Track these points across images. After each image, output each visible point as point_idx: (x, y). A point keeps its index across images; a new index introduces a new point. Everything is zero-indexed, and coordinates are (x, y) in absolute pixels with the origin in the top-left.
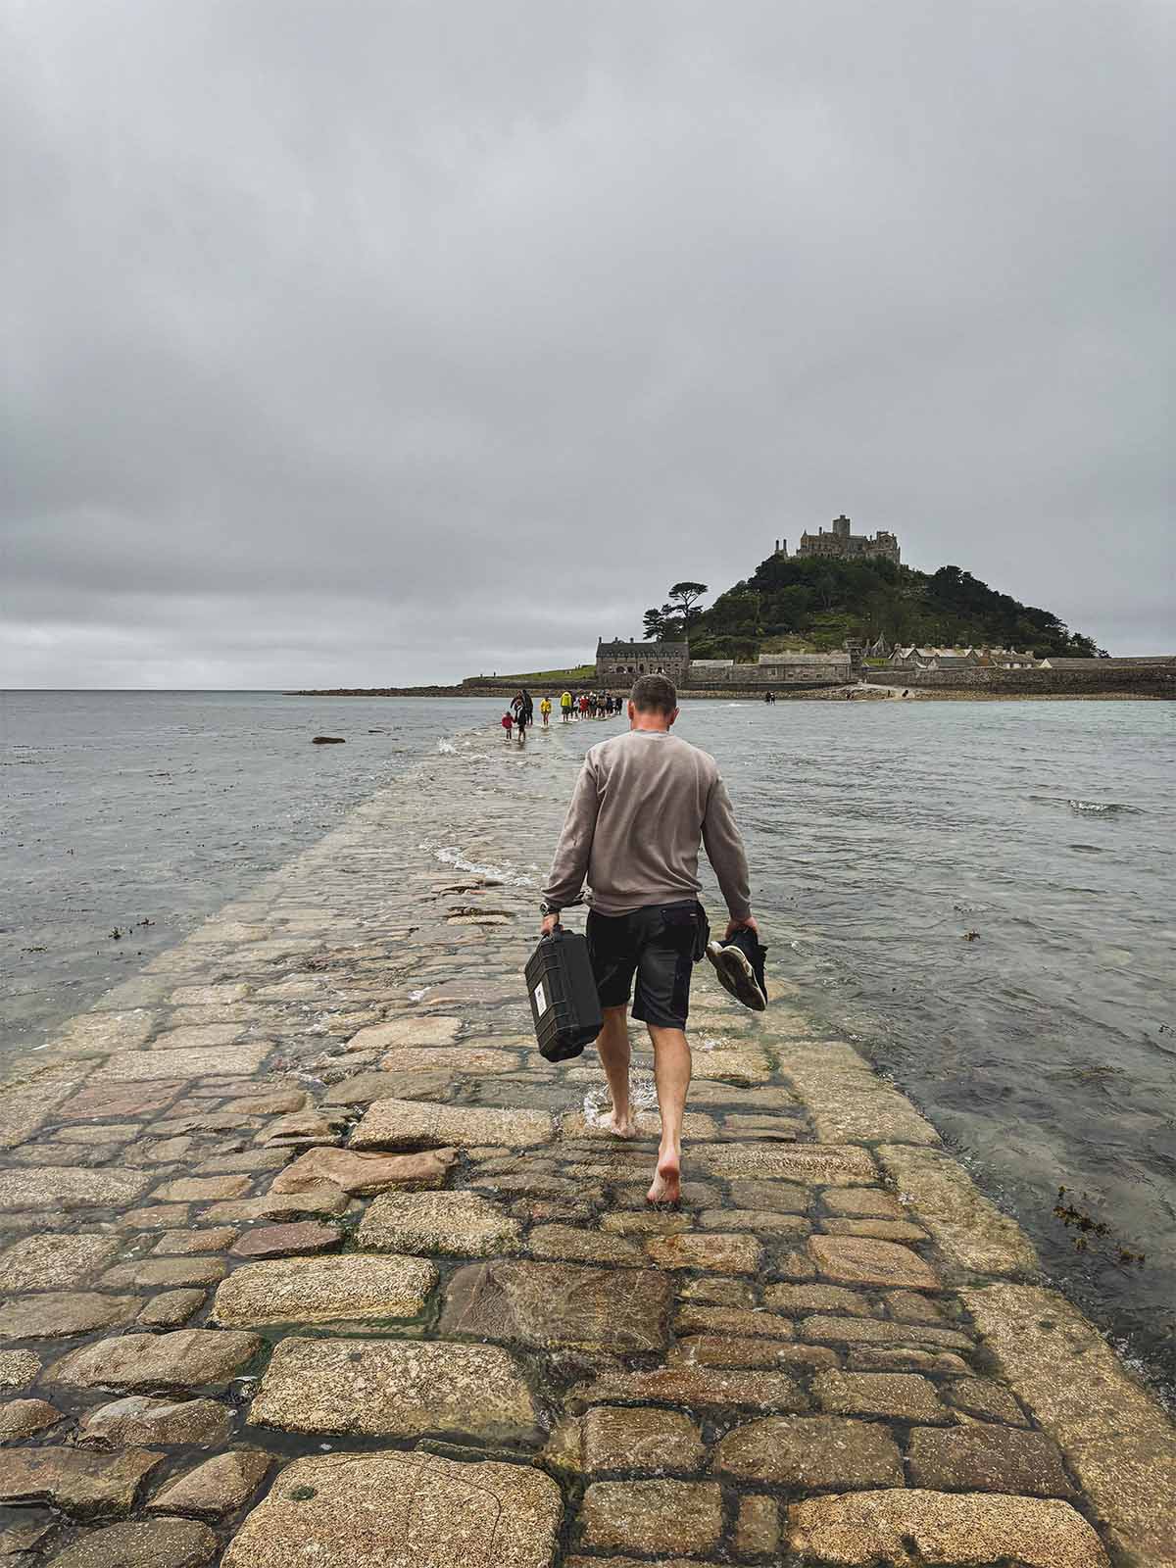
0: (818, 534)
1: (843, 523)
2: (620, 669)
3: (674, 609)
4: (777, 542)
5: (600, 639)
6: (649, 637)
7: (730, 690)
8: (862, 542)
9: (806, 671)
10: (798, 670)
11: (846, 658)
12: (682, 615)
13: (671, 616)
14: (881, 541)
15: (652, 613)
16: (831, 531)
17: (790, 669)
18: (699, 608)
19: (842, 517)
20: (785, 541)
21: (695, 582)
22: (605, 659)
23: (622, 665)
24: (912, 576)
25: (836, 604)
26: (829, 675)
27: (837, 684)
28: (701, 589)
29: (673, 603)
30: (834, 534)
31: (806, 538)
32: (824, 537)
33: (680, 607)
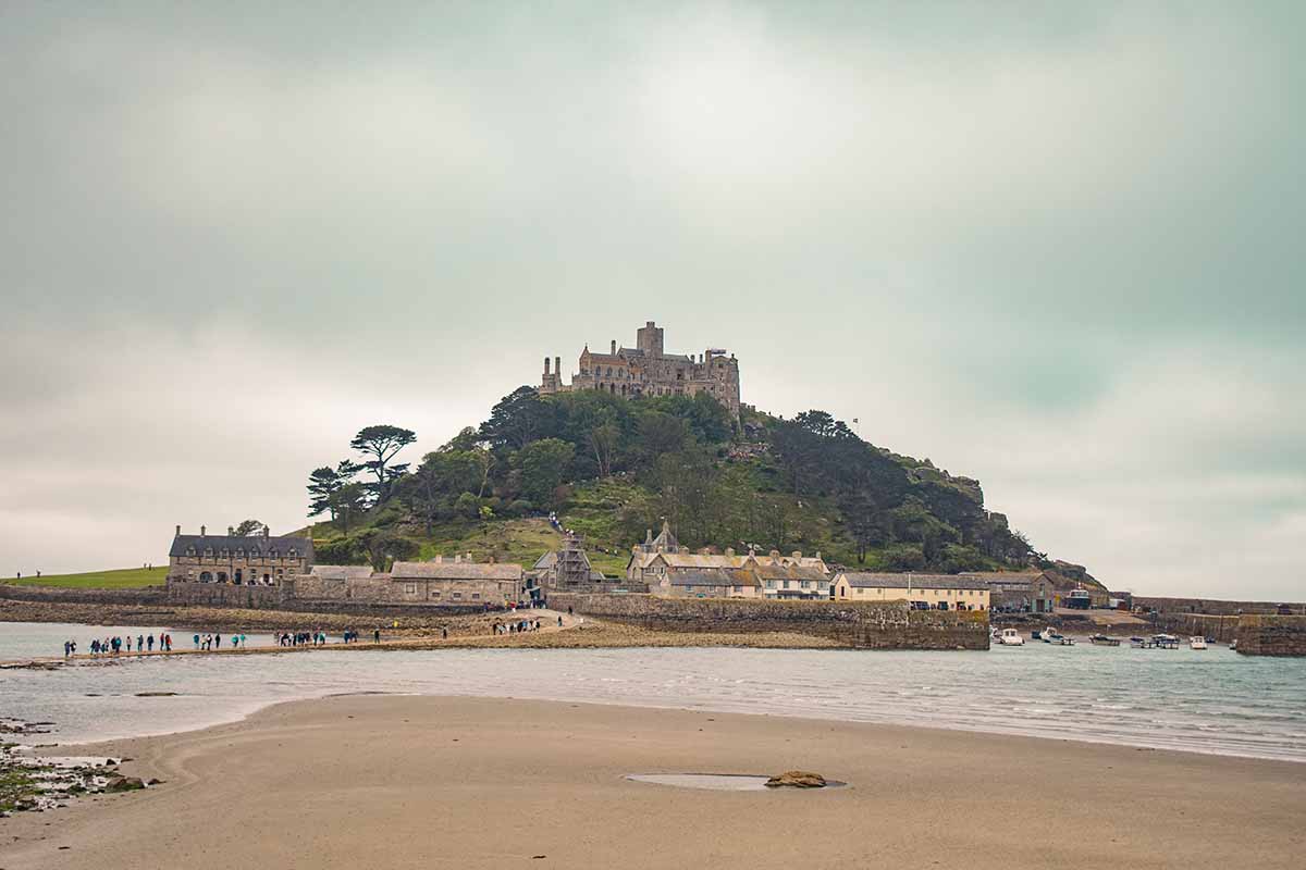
0: (610, 353)
1: (652, 335)
2: (205, 576)
3: (360, 468)
4: (547, 360)
5: (178, 527)
6: (318, 512)
7: (349, 614)
8: (684, 366)
9: (458, 589)
10: (446, 586)
11: (515, 571)
12: (374, 478)
13: (354, 480)
14: (711, 366)
15: (323, 474)
16: (635, 348)
17: (434, 584)
18: (404, 467)
19: (651, 324)
20: (558, 359)
21: (396, 426)
22: (183, 560)
23: (208, 569)
24: (760, 425)
25: (615, 469)
26: (491, 594)
27: (499, 608)
28: (406, 437)
29: (357, 457)
30: (640, 352)
31: (587, 358)
32: (623, 356)
33: (371, 465)
